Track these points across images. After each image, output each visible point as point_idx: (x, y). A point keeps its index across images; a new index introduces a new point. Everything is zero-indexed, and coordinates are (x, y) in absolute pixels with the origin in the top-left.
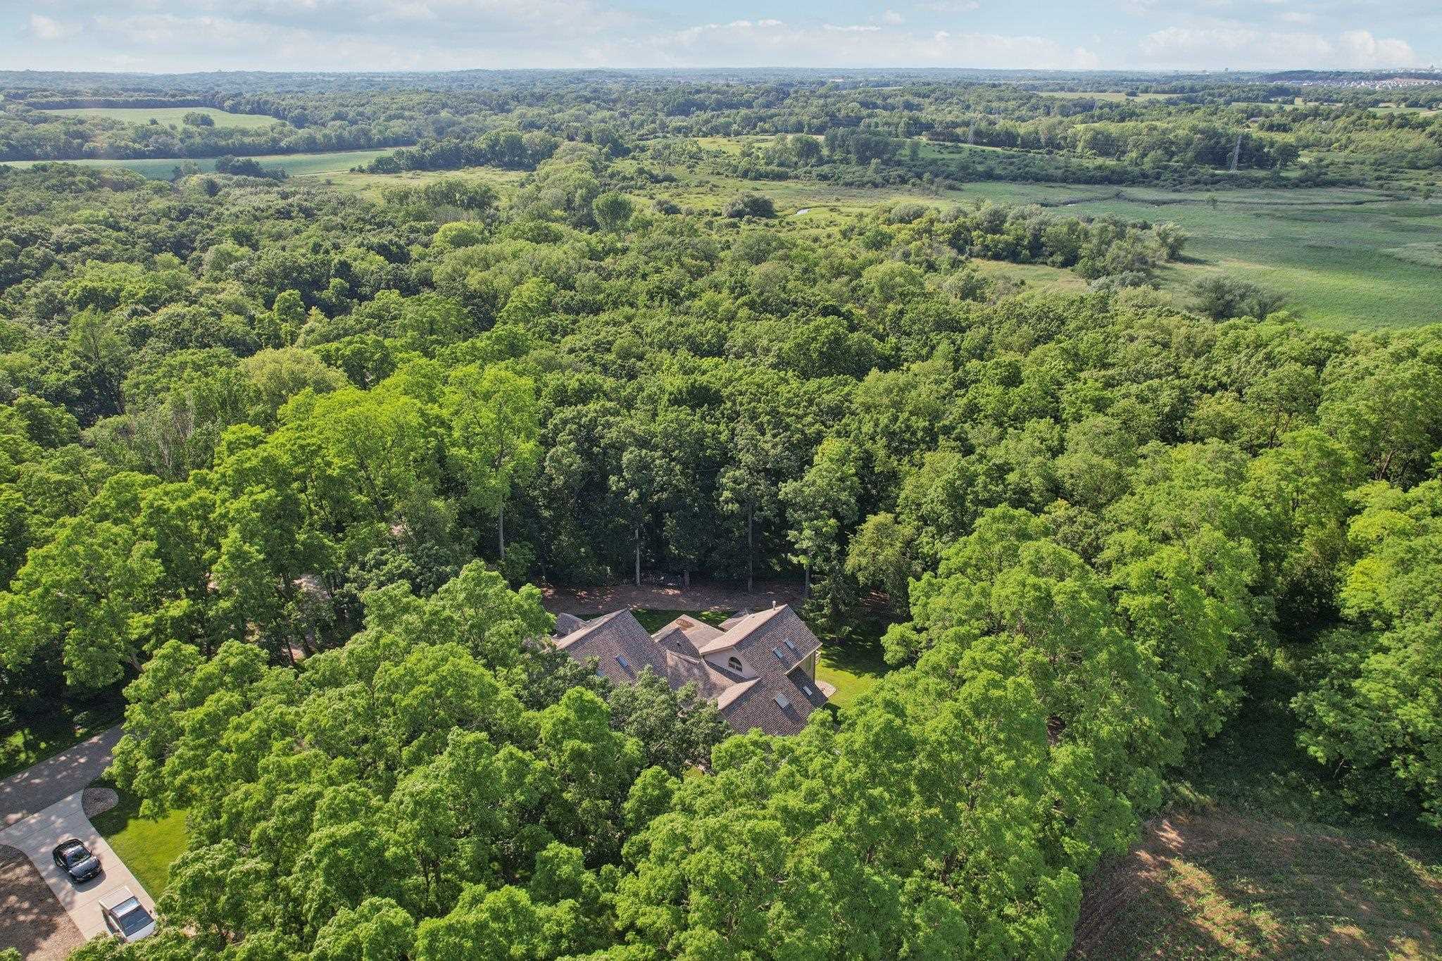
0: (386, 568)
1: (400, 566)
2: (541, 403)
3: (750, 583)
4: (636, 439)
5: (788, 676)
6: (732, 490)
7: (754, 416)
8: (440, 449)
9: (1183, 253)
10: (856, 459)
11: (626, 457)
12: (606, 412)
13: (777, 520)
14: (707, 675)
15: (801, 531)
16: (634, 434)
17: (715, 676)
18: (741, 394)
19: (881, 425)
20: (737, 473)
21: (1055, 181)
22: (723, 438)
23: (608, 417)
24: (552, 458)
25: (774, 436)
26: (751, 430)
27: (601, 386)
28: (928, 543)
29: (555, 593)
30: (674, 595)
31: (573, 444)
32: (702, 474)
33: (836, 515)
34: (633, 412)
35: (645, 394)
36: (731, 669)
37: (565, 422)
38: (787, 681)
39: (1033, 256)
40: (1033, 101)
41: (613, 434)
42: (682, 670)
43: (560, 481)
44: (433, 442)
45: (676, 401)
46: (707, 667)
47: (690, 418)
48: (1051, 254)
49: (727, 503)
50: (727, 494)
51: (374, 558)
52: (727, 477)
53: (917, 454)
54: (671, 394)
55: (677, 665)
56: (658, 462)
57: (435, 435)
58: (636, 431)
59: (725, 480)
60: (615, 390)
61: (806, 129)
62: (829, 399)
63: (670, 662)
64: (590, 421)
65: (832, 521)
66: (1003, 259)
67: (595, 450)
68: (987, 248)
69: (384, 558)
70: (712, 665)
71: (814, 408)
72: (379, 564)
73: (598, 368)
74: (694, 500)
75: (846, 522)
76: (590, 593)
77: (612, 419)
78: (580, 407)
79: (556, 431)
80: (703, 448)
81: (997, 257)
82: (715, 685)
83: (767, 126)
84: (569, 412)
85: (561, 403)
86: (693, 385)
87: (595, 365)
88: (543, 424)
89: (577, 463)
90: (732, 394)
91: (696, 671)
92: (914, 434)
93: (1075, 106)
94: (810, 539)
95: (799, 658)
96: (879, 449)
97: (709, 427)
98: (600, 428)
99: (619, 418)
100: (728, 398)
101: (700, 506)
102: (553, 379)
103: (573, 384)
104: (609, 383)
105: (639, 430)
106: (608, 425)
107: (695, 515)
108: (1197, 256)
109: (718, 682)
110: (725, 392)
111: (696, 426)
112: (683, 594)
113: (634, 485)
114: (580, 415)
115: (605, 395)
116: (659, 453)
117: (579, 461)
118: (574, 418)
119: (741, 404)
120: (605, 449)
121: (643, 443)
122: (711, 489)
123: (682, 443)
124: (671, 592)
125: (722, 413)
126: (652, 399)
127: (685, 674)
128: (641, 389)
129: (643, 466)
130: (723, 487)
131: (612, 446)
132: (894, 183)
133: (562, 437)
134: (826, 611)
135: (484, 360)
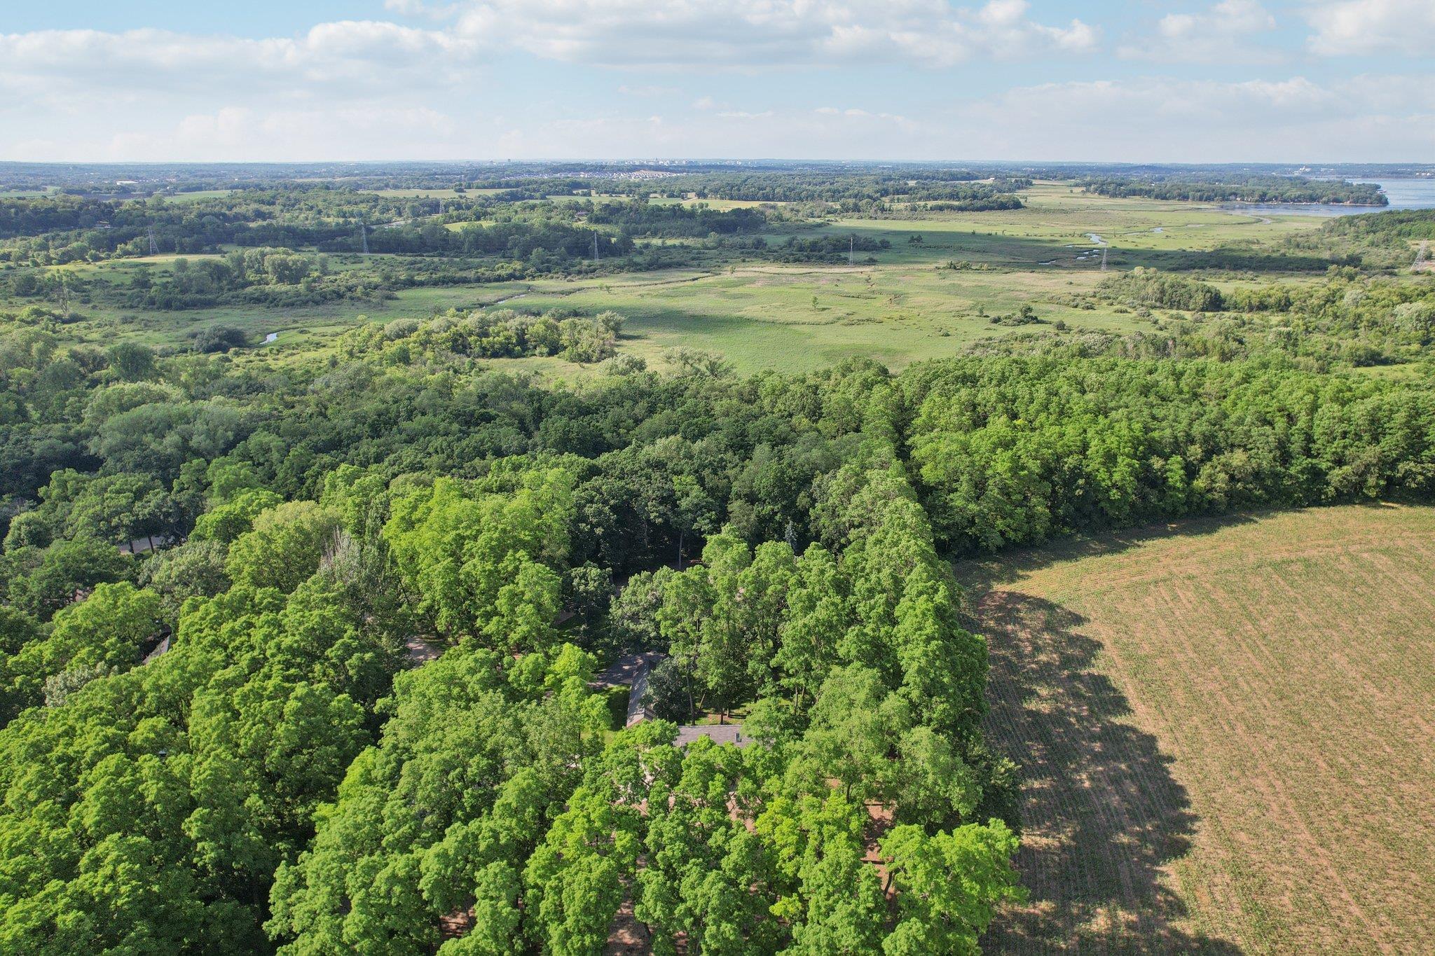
9: (622, 333)
21: (469, 282)
39: (524, 350)
40: (381, 203)
48: (535, 348)
61: (178, 249)
66: (501, 356)
68: (484, 349)
81: (495, 355)
83: (129, 247)
93: (423, 205)
108: (632, 333)
132: (332, 299)
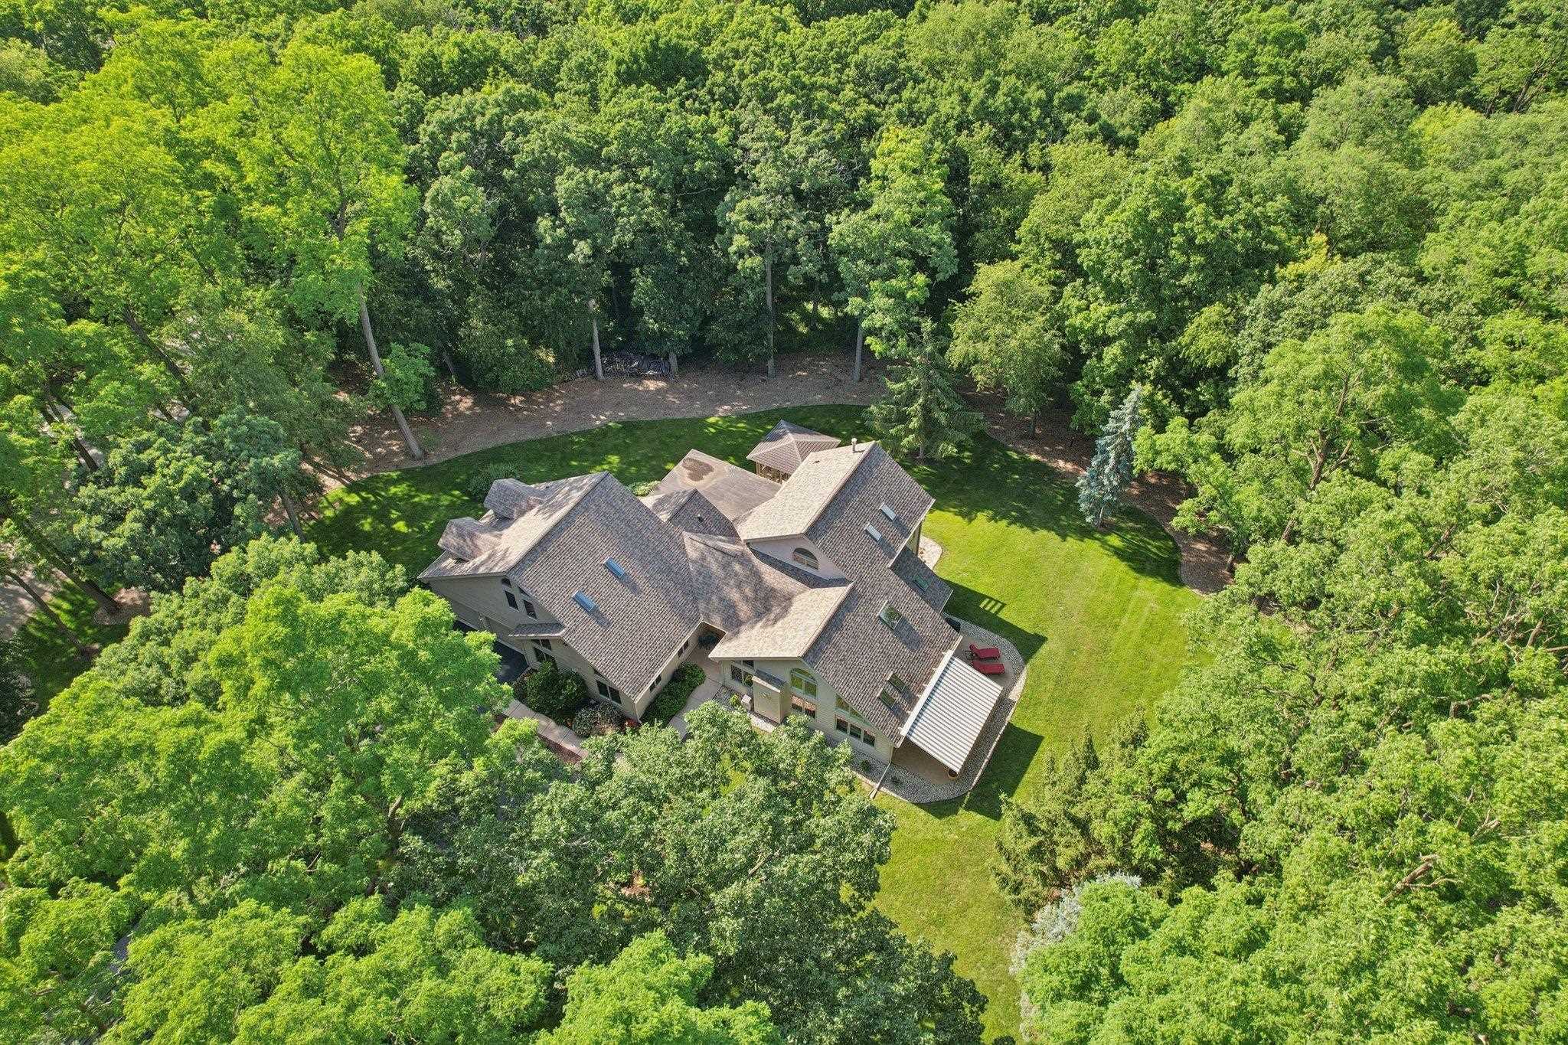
0: (153, 482)
1: (180, 473)
2: (401, 92)
3: (770, 363)
4: (574, 151)
5: (893, 568)
6: (749, 234)
7: (766, 96)
8: (226, 210)
10: (940, 162)
11: (562, 186)
12: (515, 104)
13: (824, 278)
14: (756, 574)
15: (865, 294)
16: (568, 143)
17: (772, 577)
18: (737, 55)
19: (975, 101)
20: (755, 202)
22: (722, 136)
23: (521, 114)
24: (434, 199)
25: (808, 130)
26: (766, 125)
27: (496, 53)
28: (1079, 310)
29: (475, 404)
30: (658, 391)
31: (468, 170)
32: (684, 200)
33: (921, 264)
34: (558, 96)
35: (573, 63)
36: (797, 565)
37: (448, 128)
38: (893, 578)
41: (531, 146)
42: (714, 567)
43: (455, 238)
44: (208, 198)
45: (629, 77)
46: (756, 561)
47: (661, 107)
49: (741, 256)
50: (740, 241)
51: (126, 461)
52: (736, 210)
53: (1034, 148)
54: (619, 63)
55: (704, 558)
56: (617, 190)
57: (209, 181)
58: (572, 136)
59: (733, 217)
60: (521, 57)
62: (875, 54)
63: (692, 554)
64: (491, 123)
65: (921, 279)
67: (507, 173)
69: (145, 457)
70: (764, 558)
71: (851, 72)
72: (136, 474)
73: (483, 17)
74: (679, 245)
75: (940, 277)
76: (529, 400)
77: (527, 116)
78: (468, 96)
79: (438, 148)
80: (690, 158)
82: (773, 590)
84: (451, 106)
85: (435, 89)
86: (654, 44)
87: (477, 11)
88: (408, 133)
89: (478, 201)
90: (721, 56)
91: (737, 567)
92: (1025, 113)
94: (886, 311)
95: (905, 532)
96: (978, 142)
97: (696, 121)
98: (509, 134)
99: (539, 115)
100: (717, 64)
101: (689, 255)
102: (413, 44)
103: (449, 53)
104: (508, 45)
105: (577, 132)
106: (522, 129)
107: (682, 270)
109: (777, 586)
110: (710, 53)
111: (673, 122)
112: (672, 389)
113: (582, 234)
114: (470, 114)
115: (506, 68)
116: (617, 173)
117: (482, 197)
118: (461, 120)
119: (743, 76)
120: (523, 170)
121: (588, 156)
122: (708, 228)
123: (654, 155)
124: (652, 385)
125: (711, 92)
126: (586, 72)
127: (721, 573)
128: (563, 54)
129: (593, 200)
130: (734, 228)
131: (535, 165)
133: (448, 159)
134: (914, 424)
135: (291, 13)
